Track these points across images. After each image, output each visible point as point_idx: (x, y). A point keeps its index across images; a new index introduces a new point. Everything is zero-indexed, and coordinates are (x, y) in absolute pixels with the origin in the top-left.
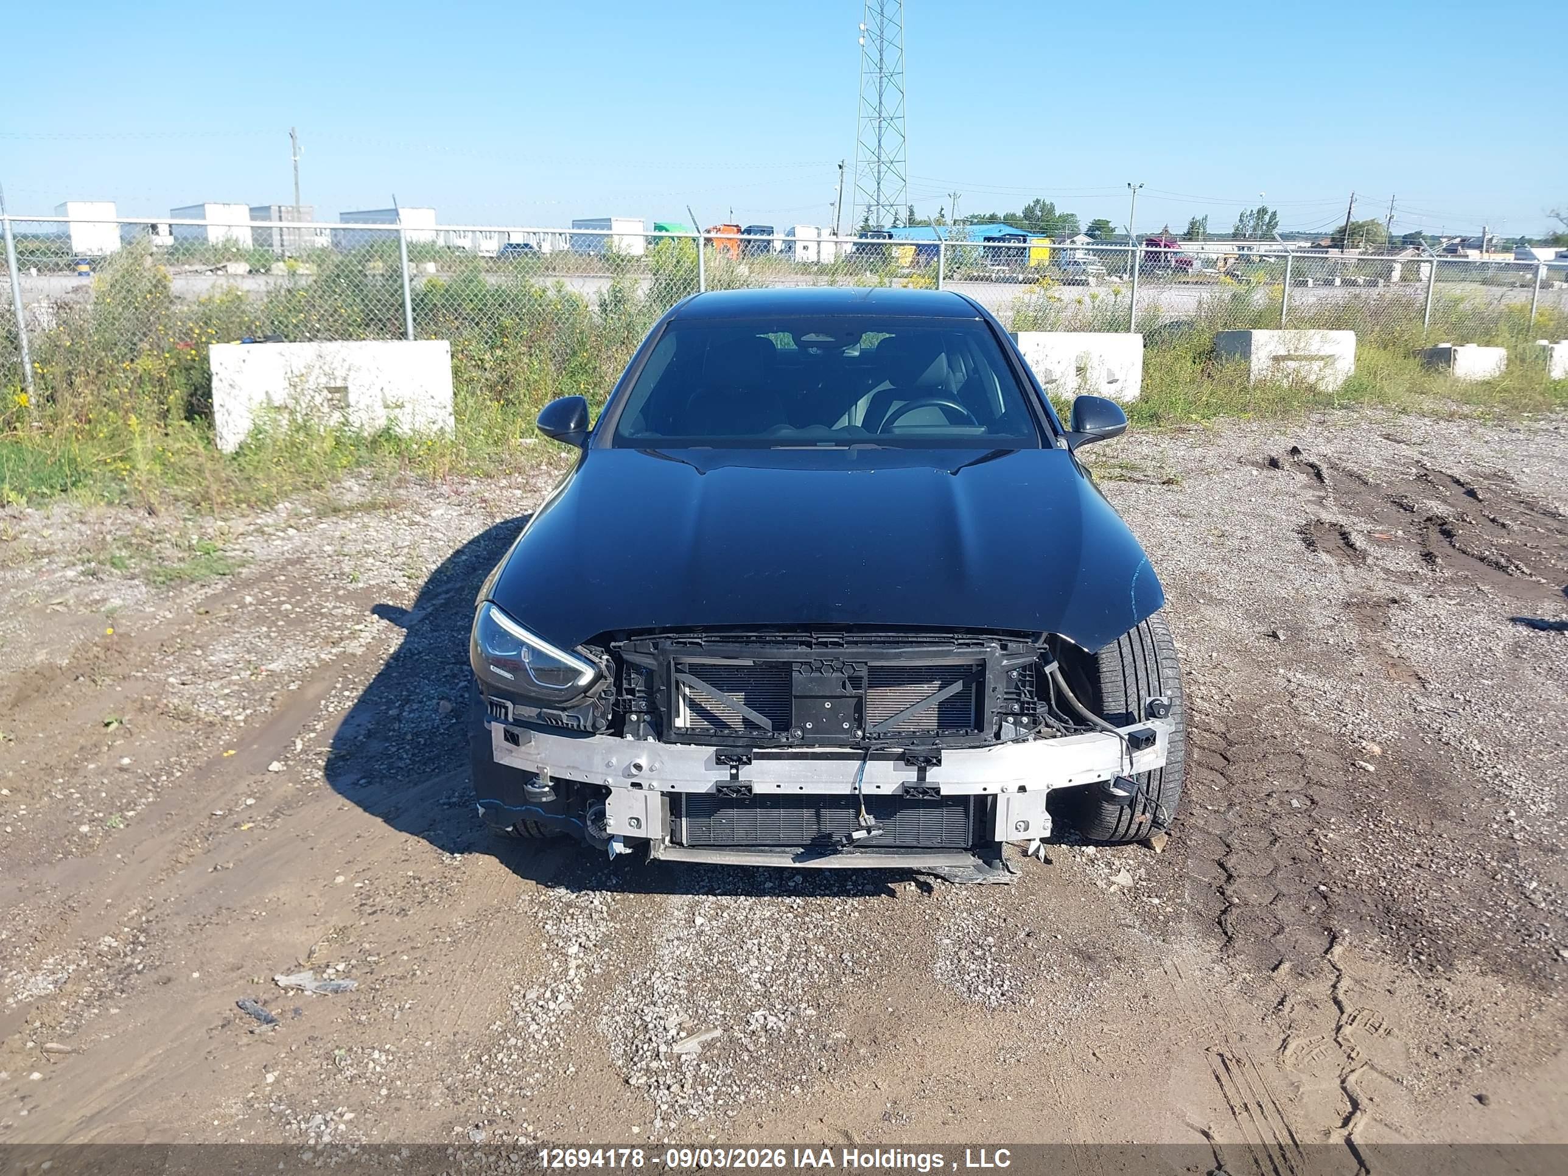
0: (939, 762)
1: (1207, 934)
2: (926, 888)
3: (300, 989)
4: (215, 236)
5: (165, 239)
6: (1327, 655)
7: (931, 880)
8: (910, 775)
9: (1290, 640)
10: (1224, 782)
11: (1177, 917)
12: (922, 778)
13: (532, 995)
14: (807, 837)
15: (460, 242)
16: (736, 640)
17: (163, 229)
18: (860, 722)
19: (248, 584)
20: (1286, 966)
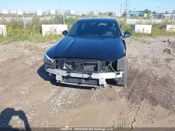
0: (92, 75)
1: (126, 98)
2: (95, 89)
3: (23, 93)
4: (52, 13)
5: (47, 14)
6: (160, 65)
7: (96, 88)
8: (89, 76)
9: (156, 63)
10: (138, 80)
11: (124, 96)
12: (90, 76)
13: (46, 97)
14: (79, 82)
15: (77, 14)
16: (69, 59)
17: (47, 13)
18: (83, 69)
19: (39, 50)
20: (135, 103)
